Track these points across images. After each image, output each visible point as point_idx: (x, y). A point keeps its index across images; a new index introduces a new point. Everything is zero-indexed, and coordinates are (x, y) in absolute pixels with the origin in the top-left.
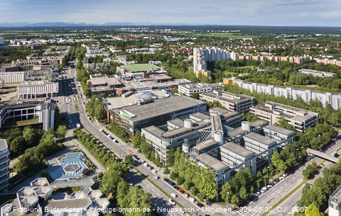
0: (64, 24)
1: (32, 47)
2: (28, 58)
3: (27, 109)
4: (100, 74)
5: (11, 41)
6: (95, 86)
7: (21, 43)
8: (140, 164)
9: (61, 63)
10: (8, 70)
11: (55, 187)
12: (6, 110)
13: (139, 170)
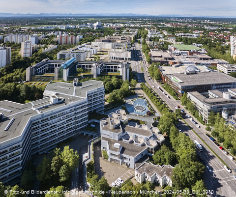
0: (133, 14)
1: (116, 29)
2: (114, 35)
3: (114, 66)
4: (157, 49)
5: (105, 24)
6: (154, 57)
7: (110, 26)
8: (187, 117)
9: (132, 39)
10: (103, 41)
11: (130, 118)
12: (102, 65)
13: (186, 122)
